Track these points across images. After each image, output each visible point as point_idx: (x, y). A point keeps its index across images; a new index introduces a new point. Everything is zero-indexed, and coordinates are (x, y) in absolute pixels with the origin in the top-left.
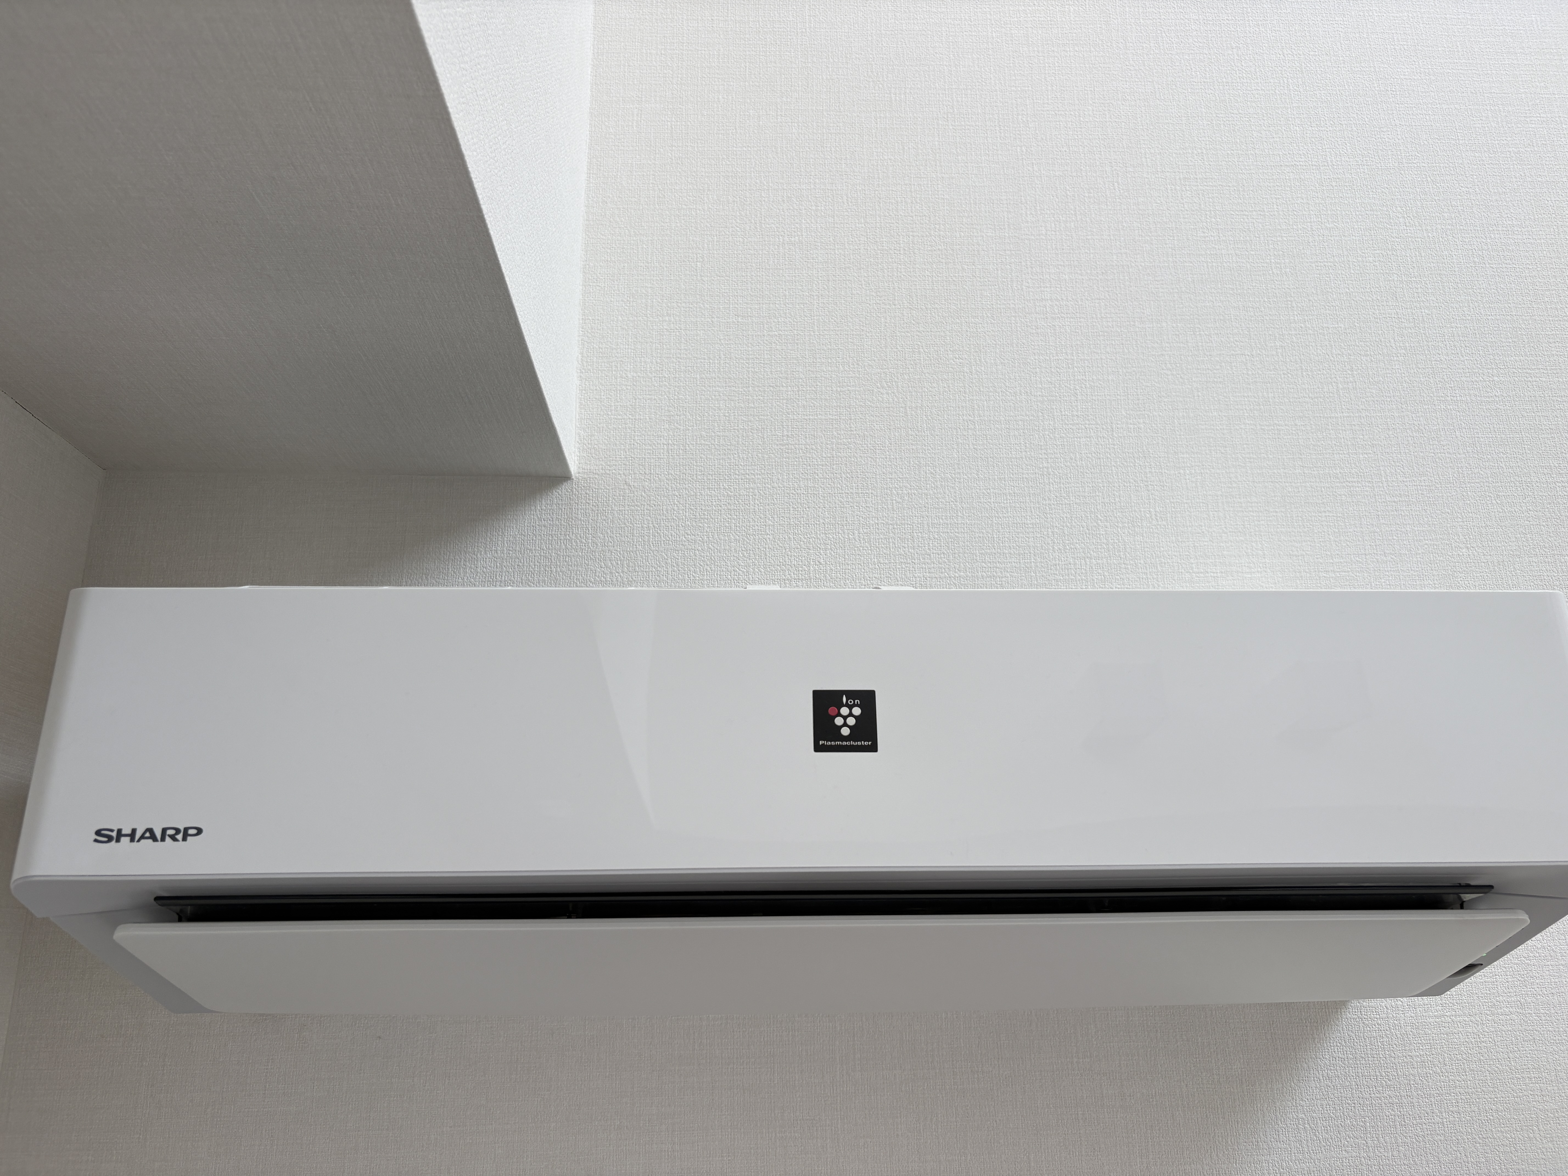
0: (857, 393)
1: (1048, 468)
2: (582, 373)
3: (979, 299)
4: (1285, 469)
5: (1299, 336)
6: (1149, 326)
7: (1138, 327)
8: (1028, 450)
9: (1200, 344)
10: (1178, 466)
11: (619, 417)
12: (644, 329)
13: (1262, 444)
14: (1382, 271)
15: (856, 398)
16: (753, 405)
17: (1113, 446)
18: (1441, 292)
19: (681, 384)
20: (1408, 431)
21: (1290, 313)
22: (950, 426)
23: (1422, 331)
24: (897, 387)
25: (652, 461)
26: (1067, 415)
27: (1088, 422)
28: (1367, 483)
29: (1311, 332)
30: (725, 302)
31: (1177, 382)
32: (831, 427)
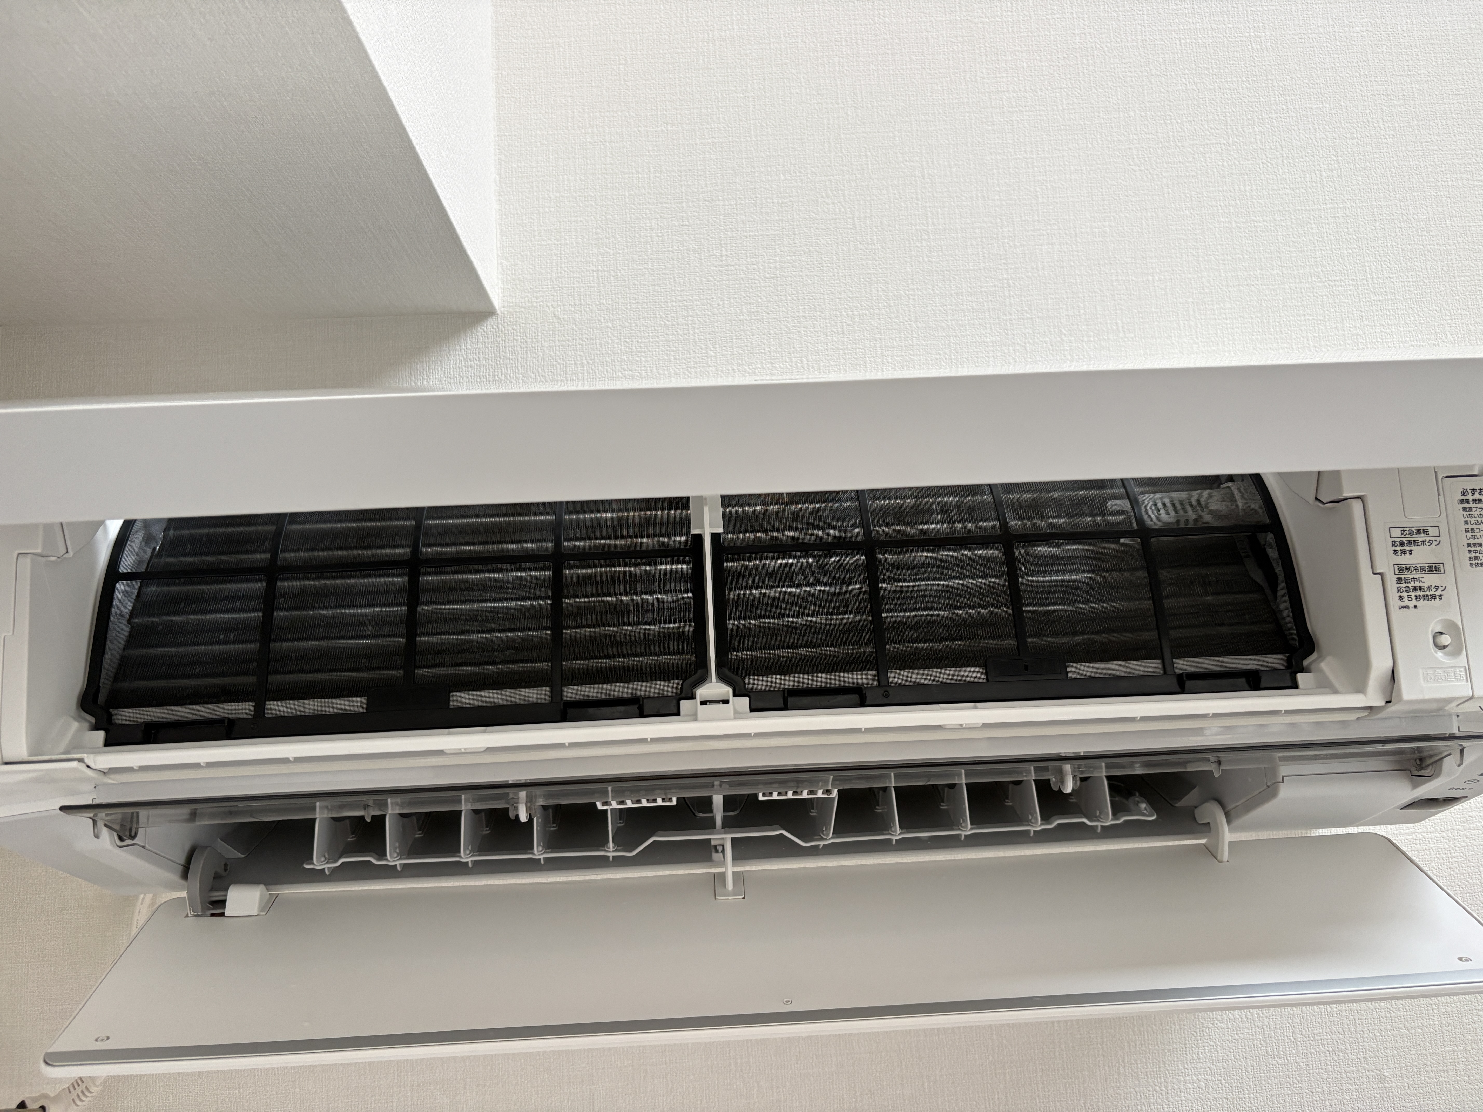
0: (800, 204)
1: (1008, 280)
2: (501, 195)
3: (929, 94)
4: (1262, 270)
5: (1280, 119)
6: (1115, 116)
7: (1103, 119)
8: (986, 260)
9: (1171, 134)
10: (1146, 272)
11: (543, 243)
12: (566, 144)
13: (1238, 243)
14: (1370, 42)
15: (799, 210)
16: (687, 223)
17: (1076, 253)
18: (1434, 64)
19: (609, 203)
20: (1396, 221)
21: (1271, 93)
22: (902, 237)
23: (1411, 108)
24: (844, 196)
25: (582, 290)
26: (1028, 221)
27: (1049, 227)
28: (1350, 282)
29: (1294, 115)
30: (652, 109)
31: (1146, 179)
32: (773, 244)
